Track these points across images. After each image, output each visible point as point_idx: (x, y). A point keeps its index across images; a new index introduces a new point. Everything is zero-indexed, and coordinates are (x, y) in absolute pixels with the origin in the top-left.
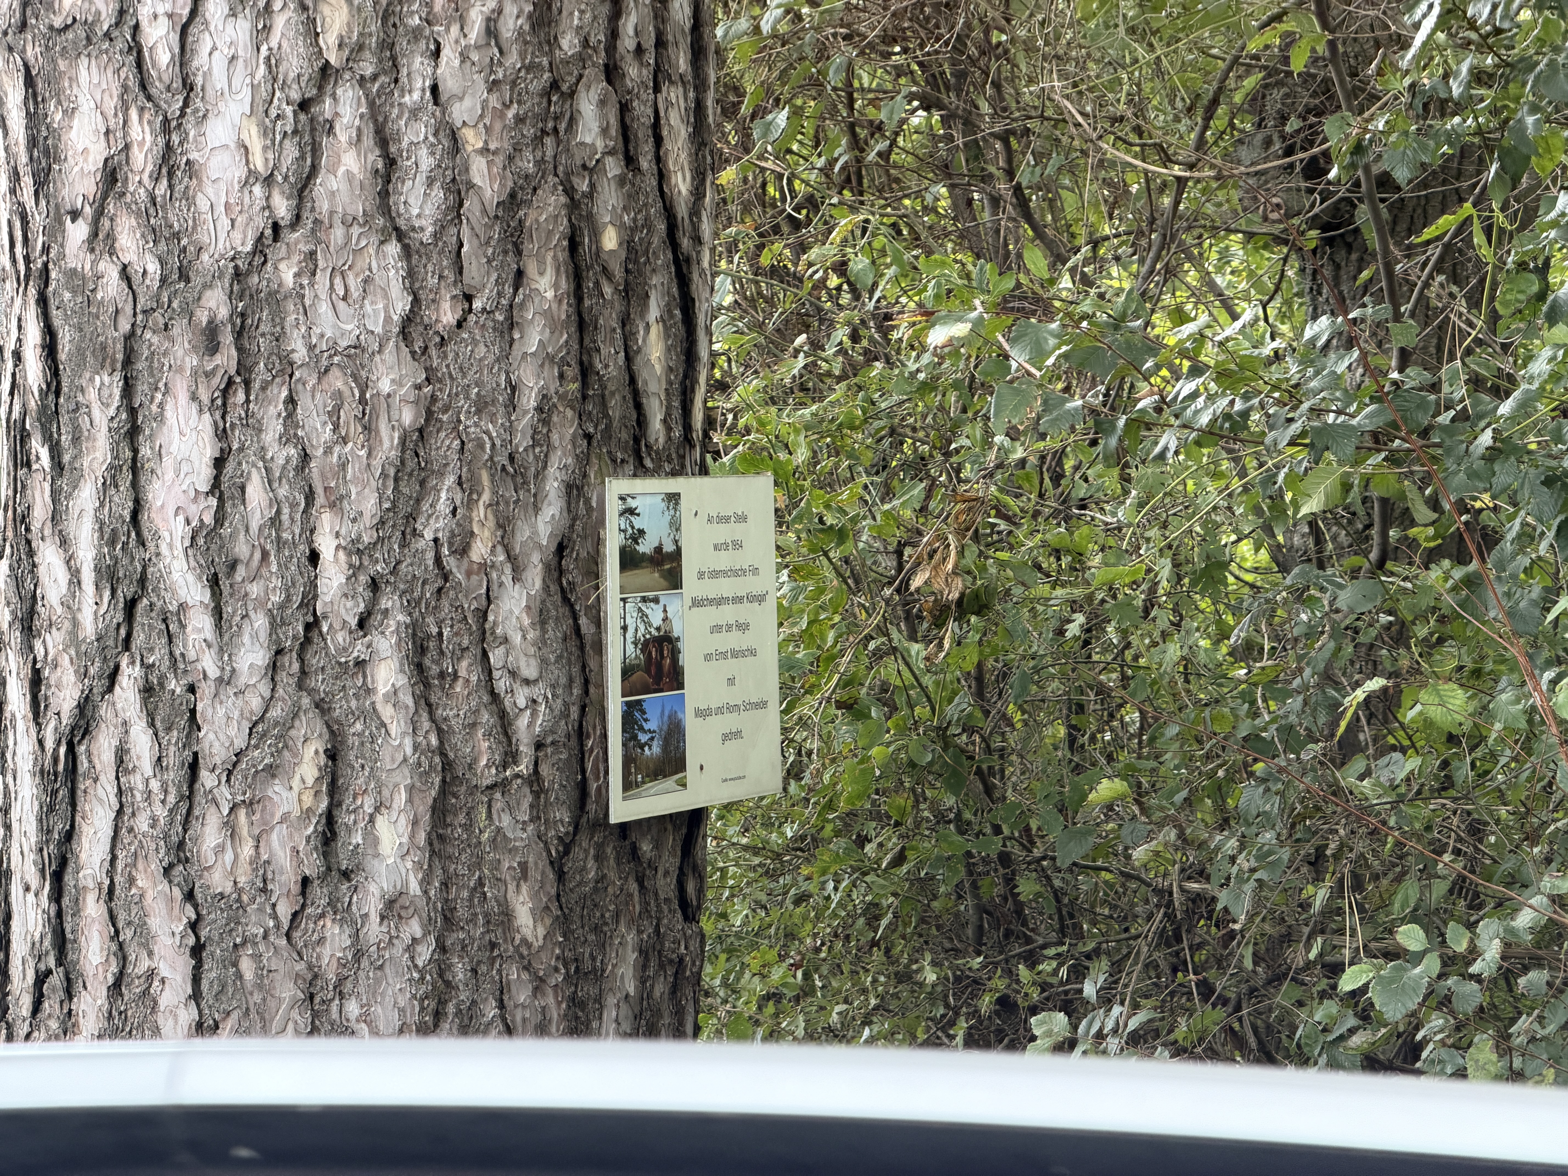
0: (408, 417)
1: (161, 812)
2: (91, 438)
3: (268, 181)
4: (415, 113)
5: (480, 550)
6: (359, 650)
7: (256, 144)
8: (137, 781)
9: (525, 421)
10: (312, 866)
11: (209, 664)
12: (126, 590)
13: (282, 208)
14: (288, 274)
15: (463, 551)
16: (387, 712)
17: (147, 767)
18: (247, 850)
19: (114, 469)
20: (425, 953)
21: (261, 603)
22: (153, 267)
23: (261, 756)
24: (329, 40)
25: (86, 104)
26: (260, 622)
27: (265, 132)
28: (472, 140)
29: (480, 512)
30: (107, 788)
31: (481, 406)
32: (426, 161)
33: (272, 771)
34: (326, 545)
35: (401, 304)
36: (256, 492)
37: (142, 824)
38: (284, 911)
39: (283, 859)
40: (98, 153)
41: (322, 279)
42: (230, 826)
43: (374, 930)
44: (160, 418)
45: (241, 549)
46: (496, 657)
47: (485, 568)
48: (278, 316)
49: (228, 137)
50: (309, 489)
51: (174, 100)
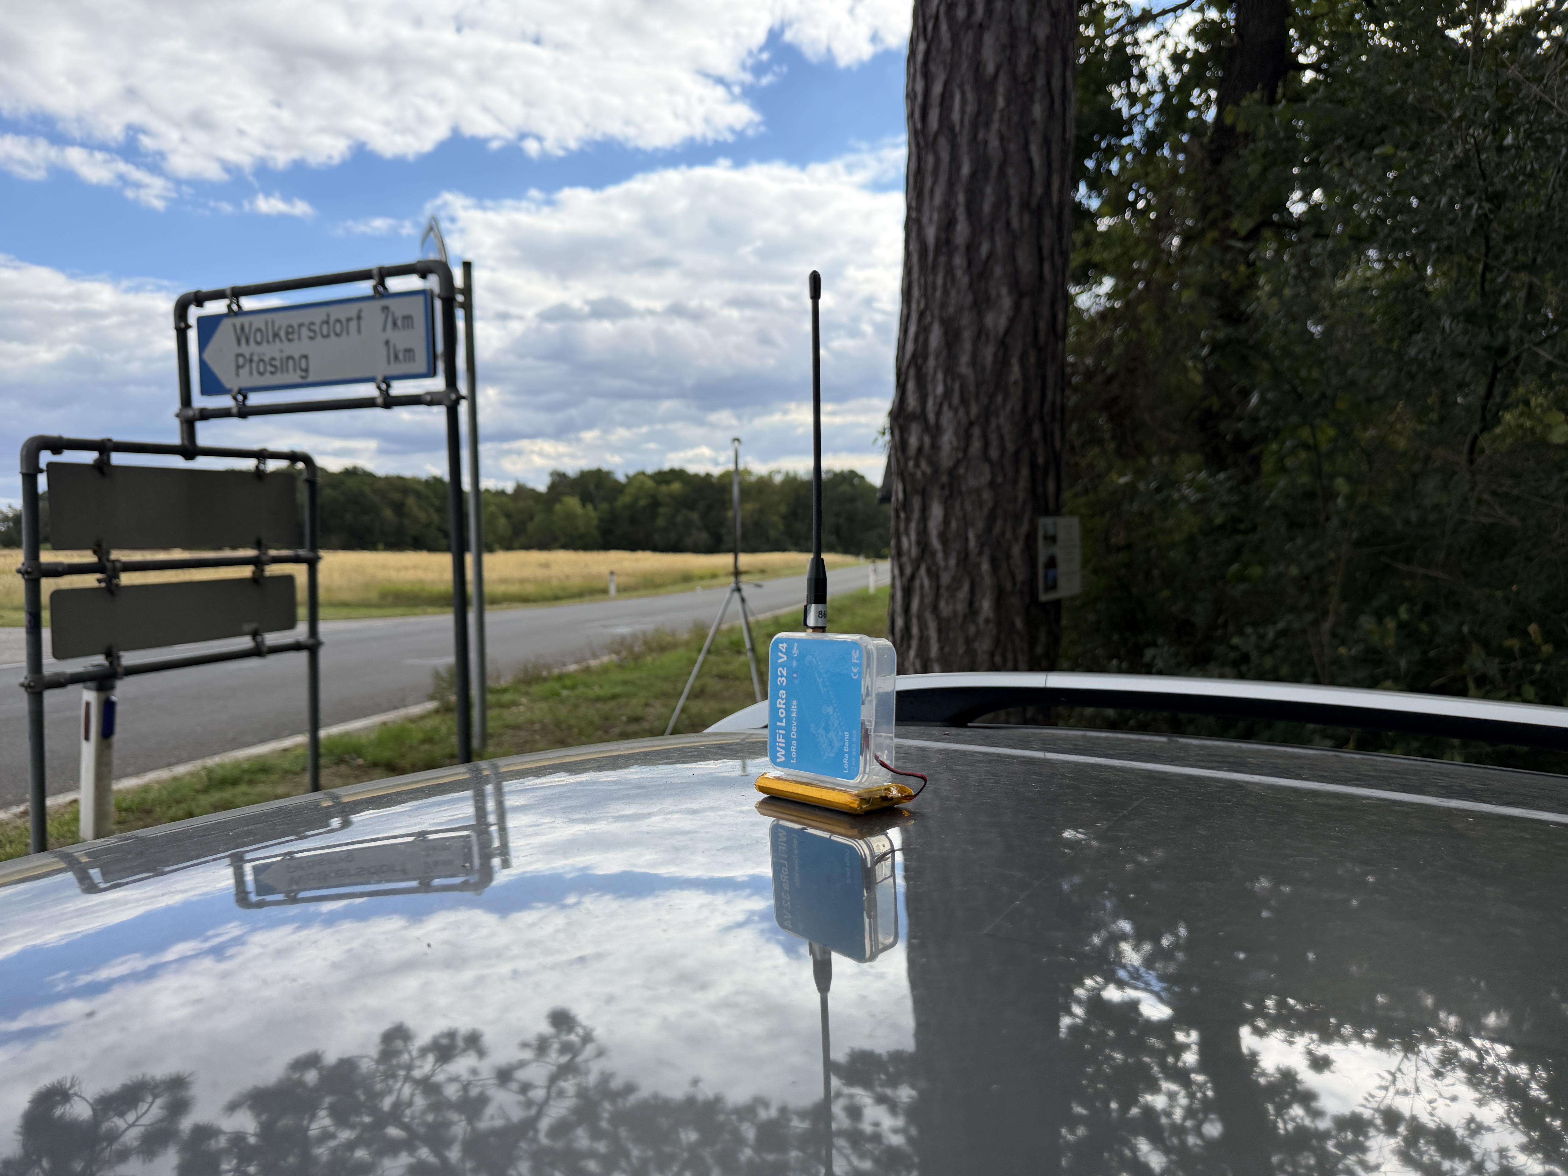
0: (990, 504)
1: (931, 599)
2: (914, 512)
3: (957, 449)
4: (993, 432)
5: (1008, 536)
6: (978, 560)
7: (954, 441)
8: (925, 592)
9: (1019, 505)
10: (967, 611)
11: (942, 564)
12: (922, 546)
14: (962, 471)
15: (1004, 536)
16: (985, 575)
17: (927, 588)
18: (951, 607)
19: (920, 518)
20: (995, 631)
21: (955, 549)
22: (929, 471)
23: (954, 586)
24: (973, 415)
26: (955, 554)
27: (957, 438)
28: (1007, 437)
29: (1008, 527)
30: (918, 591)
31: (1009, 502)
32: (996, 443)
33: (957, 589)
34: (970, 536)
35: (989, 478)
36: (954, 524)
37: (926, 601)
38: (960, 622)
39: (960, 609)
41: (970, 472)
42: (947, 601)
43: (982, 626)
44: (931, 506)
45: (950, 537)
46: (1012, 562)
47: (1009, 540)
48: (959, 481)
49: (948, 439)
50: (966, 522)
51: (935, 431)
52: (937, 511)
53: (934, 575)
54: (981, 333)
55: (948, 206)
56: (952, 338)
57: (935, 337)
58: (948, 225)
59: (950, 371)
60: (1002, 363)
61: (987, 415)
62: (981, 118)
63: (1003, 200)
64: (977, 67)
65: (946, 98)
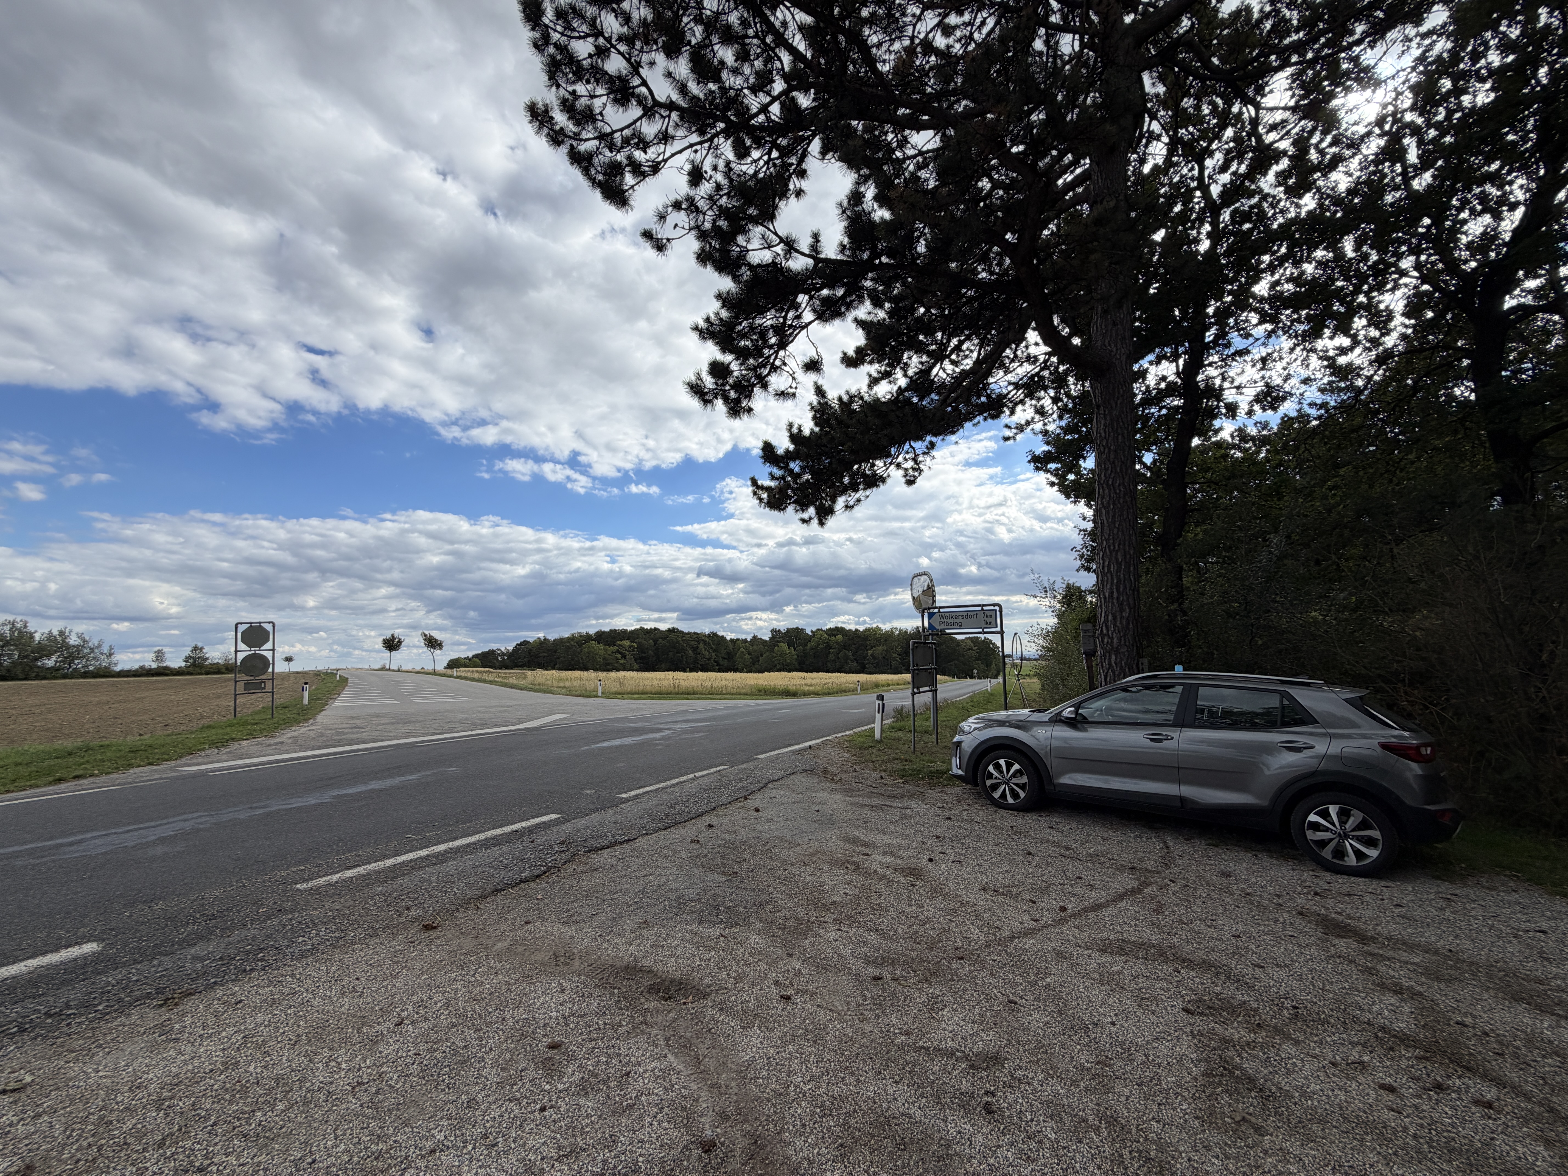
49: (1115, 641)
50: (1121, 659)
51: (1112, 638)
52: (1113, 657)
53: (1113, 672)
54: (1122, 617)
55: (1111, 589)
56: (1115, 618)
57: (1110, 618)
58: (1112, 593)
59: (1115, 625)
60: (1128, 624)
61: (1124, 635)
62: (1118, 571)
63: (1125, 588)
64: (1117, 559)
65: (1109, 566)
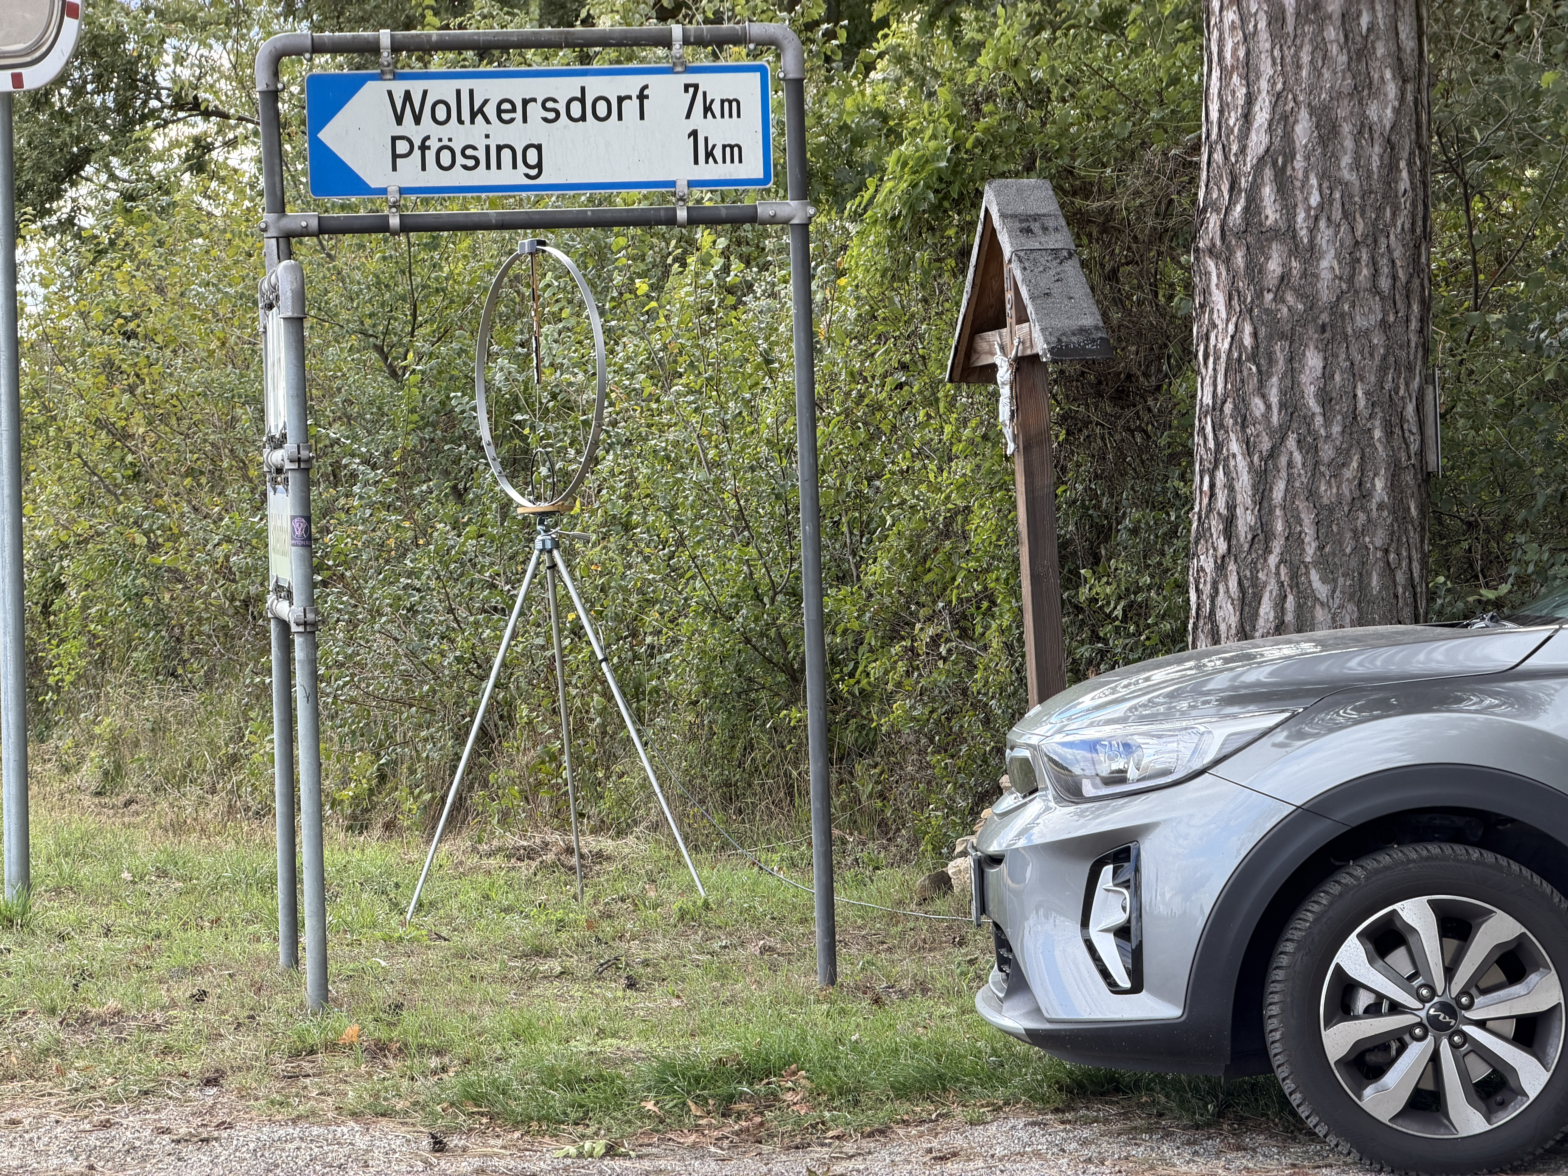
0: (1382, 351)
1: (1305, 481)
2: (1277, 362)
3: (1341, 278)
4: (1383, 255)
5: (1401, 392)
6: (1369, 425)
7: (1336, 267)
8: (1295, 471)
9: (1412, 351)
10: (1357, 494)
11: (1322, 432)
12: (1290, 410)
13: (1344, 286)
14: (1346, 307)
15: (1397, 393)
16: (1378, 444)
17: (1300, 466)
18: (1334, 491)
19: (1286, 372)
20: (1389, 521)
21: (1339, 412)
22: (1300, 307)
23: (1340, 460)
24: (1358, 233)
25: (1275, 255)
26: (1339, 417)
27: (1340, 263)
28: (1398, 263)
29: (1402, 380)
30: (1284, 474)
31: (1401, 347)
32: (1386, 270)
33: (1343, 465)
34: (1360, 393)
35: (1380, 317)
36: (1337, 377)
37: (1297, 484)
38: (1346, 509)
39: (1347, 492)
40: (1279, 271)
41: (1357, 308)
42: (1329, 483)
43: (1374, 514)
44: (1304, 354)
45: (1334, 395)
46: (1405, 426)
47: (1403, 398)
48: (1343, 320)
49: (1327, 265)
51: (1308, 254)
53: (1310, 448)
56: (1326, 132)
57: (1303, 130)
59: (1327, 175)
61: (1375, 233)
